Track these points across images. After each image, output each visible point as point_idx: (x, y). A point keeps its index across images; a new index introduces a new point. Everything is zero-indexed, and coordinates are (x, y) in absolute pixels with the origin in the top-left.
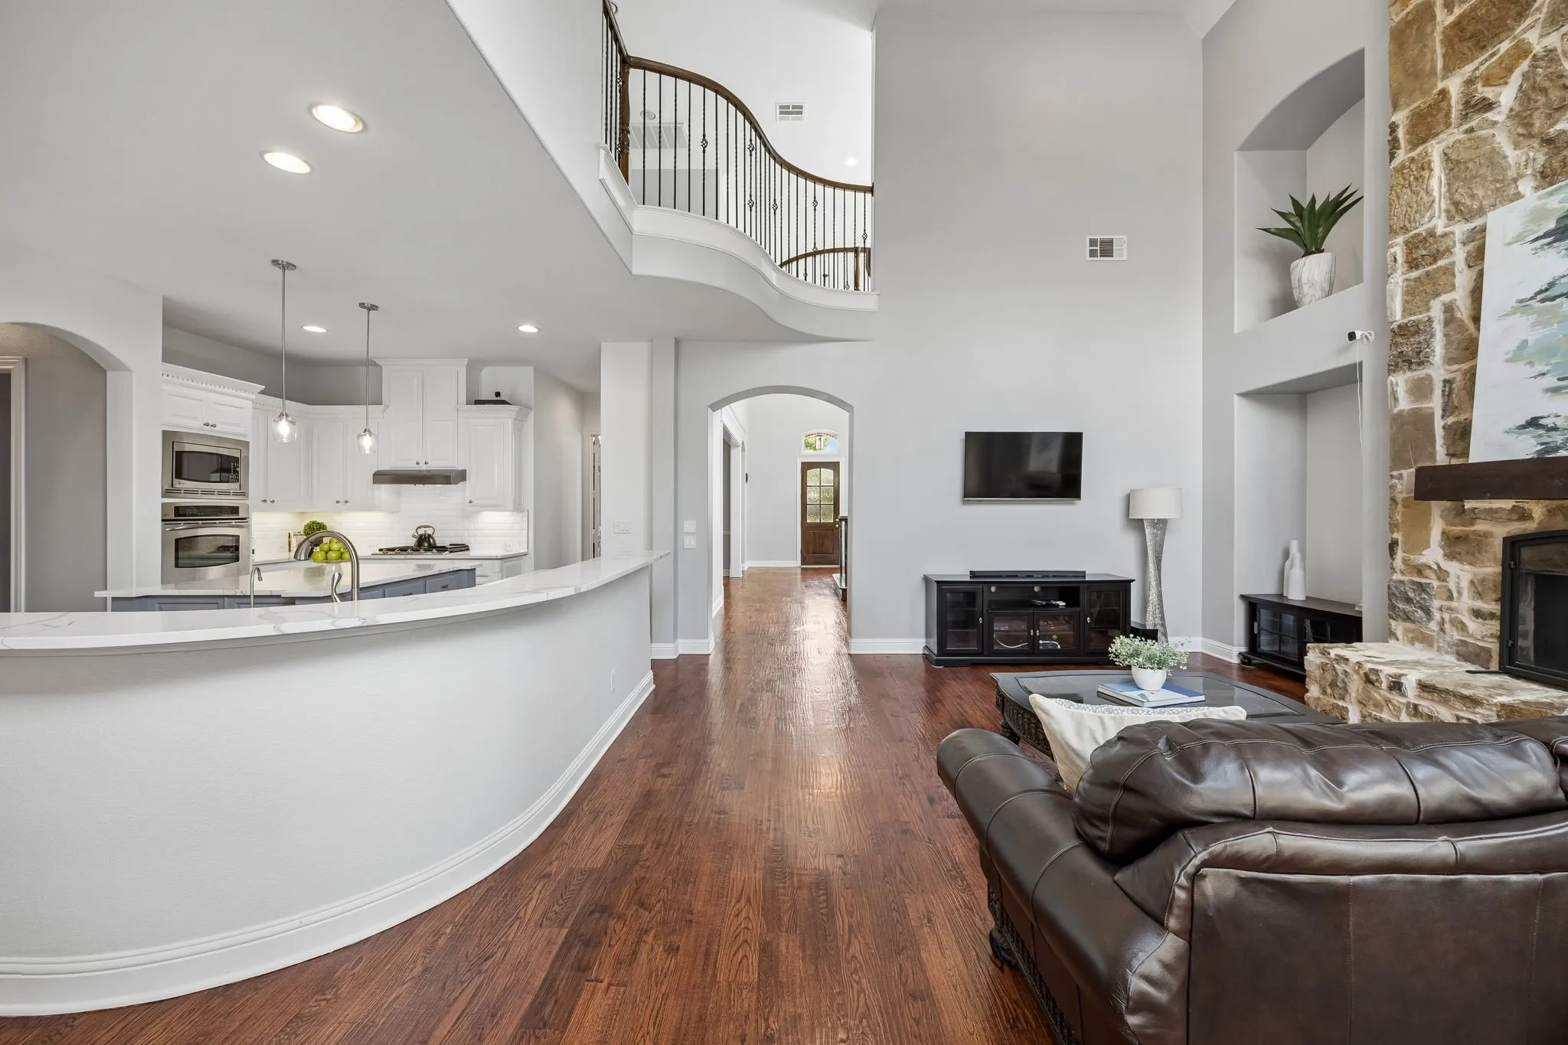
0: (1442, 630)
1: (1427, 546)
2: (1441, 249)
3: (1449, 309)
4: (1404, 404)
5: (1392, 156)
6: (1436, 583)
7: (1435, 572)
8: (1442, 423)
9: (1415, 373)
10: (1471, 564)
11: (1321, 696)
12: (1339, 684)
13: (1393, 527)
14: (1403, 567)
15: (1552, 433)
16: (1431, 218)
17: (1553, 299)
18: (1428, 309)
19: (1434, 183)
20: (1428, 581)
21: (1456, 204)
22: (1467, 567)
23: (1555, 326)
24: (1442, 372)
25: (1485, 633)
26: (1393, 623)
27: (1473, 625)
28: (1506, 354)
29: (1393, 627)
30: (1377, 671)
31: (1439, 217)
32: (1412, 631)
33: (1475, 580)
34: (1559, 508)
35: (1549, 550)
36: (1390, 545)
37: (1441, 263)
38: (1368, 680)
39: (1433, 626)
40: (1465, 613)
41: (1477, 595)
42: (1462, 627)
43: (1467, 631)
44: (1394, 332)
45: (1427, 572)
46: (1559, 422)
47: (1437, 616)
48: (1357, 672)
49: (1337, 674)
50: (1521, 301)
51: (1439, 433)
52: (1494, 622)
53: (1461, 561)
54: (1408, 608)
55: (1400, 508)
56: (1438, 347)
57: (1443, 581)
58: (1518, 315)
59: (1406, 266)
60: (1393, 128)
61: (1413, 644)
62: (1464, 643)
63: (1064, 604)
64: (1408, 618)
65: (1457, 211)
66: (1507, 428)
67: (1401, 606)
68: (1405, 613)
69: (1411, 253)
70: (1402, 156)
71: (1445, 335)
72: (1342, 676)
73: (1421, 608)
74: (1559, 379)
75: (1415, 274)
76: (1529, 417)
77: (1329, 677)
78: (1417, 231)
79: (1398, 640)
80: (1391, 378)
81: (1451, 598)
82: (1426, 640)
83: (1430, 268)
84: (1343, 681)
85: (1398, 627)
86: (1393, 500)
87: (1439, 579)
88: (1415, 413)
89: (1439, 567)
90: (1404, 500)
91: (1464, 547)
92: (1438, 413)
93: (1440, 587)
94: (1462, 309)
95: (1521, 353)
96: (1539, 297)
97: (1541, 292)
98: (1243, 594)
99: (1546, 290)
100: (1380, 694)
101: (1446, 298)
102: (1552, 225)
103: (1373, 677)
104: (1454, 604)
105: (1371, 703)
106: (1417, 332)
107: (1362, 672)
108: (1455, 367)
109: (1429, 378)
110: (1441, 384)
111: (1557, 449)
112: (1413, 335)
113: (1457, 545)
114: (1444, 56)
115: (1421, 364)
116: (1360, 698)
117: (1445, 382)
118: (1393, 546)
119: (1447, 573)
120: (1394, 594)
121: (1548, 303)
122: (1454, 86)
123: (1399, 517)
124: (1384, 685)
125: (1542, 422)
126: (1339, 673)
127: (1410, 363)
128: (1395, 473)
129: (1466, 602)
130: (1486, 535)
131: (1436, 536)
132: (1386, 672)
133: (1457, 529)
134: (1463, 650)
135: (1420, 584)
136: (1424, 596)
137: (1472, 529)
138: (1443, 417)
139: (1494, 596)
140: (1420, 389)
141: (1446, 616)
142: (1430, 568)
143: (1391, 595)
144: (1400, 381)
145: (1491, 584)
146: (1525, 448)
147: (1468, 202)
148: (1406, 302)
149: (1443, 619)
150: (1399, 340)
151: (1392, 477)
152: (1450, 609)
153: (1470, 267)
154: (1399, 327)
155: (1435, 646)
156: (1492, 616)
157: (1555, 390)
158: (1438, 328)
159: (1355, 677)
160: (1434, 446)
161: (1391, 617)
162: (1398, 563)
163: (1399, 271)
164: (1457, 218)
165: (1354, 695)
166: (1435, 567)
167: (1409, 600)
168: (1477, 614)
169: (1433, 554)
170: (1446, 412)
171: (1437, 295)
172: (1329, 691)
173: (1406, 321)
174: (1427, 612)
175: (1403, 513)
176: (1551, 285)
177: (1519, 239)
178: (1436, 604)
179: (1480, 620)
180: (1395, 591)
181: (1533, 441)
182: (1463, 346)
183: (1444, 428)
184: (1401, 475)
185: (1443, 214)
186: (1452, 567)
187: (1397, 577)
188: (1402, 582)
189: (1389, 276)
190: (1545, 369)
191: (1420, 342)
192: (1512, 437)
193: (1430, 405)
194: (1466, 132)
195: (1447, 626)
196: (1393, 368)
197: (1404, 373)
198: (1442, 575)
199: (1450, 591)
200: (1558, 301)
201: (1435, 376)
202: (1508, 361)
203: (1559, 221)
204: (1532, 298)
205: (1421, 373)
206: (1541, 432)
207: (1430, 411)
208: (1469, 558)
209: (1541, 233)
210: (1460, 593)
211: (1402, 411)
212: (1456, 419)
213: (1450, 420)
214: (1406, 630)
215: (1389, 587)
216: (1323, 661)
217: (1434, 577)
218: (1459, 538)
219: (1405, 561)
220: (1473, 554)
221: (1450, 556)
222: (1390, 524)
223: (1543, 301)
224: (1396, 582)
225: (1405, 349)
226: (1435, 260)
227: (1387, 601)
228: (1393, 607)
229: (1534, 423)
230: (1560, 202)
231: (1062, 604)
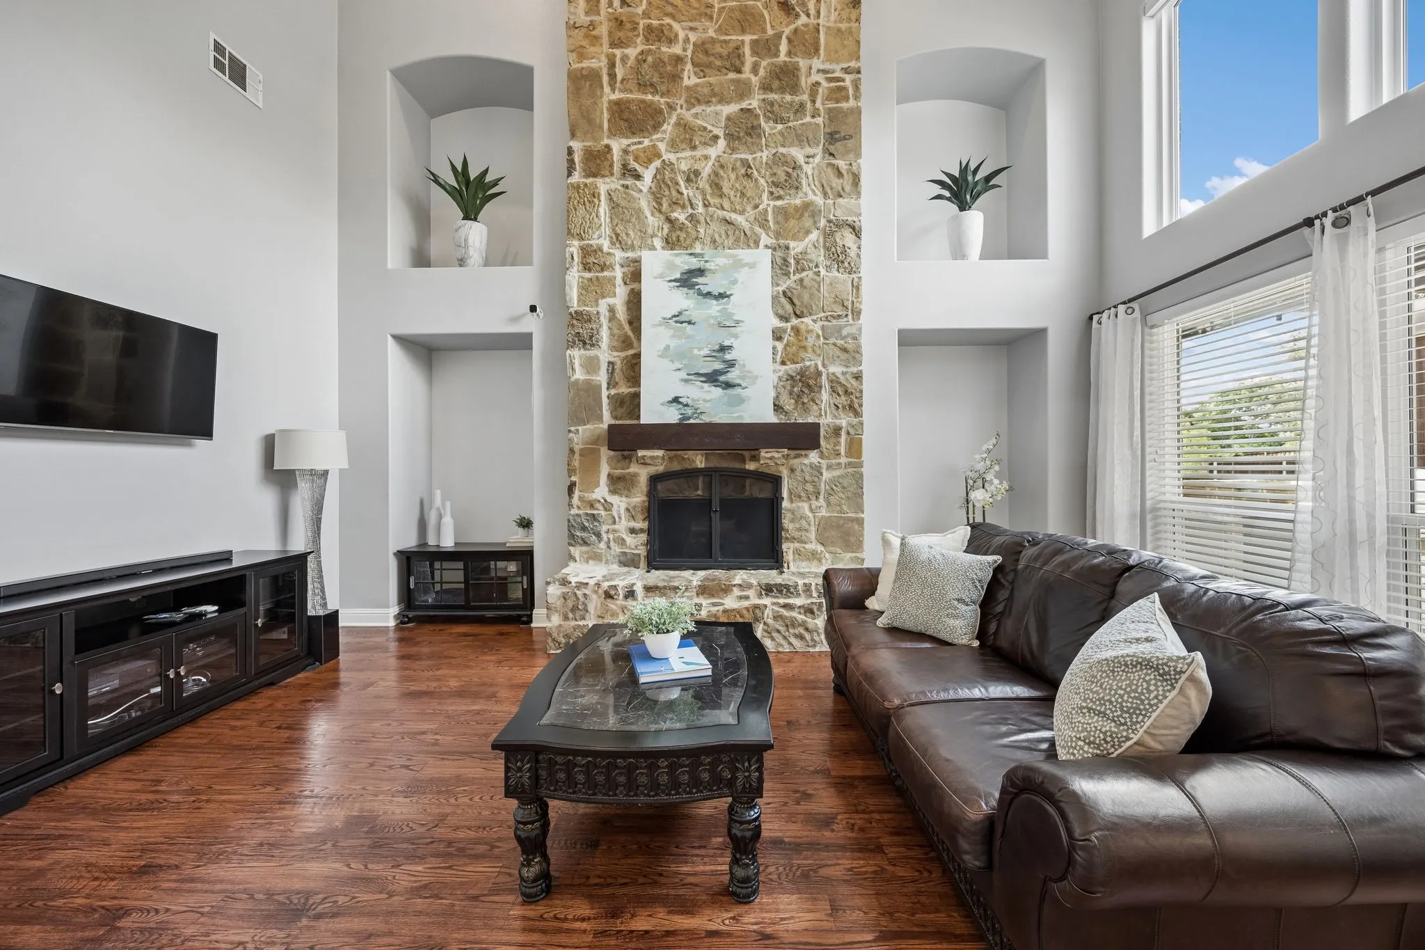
0: (609, 547)
1: (597, 485)
2: (608, 263)
3: (612, 310)
4: (579, 375)
5: (569, 174)
6: (603, 513)
7: (603, 505)
8: (607, 393)
9: (587, 352)
10: (627, 497)
11: (562, 623)
12: (580, 607)
13: (571, 471)
14: (579, 504)
15: (686, 408)
16: (600, 237)
17: (682, 323)
18: (597, 305)
19: (601, 211)
20: (598, 512)
21: (617, 235)
22: (624, 499)
23: (683, 340)
24: (607, 355)
25: (637, 544)
26: (572, 549)
27: (630, 540)
28: (659, 351)
29: (572, 552)
30: (615, 586)
31: (605, 239)
32: (587, 552)
33: (630, 508)
34: (675, 456)
35: (670, 484)
36: (569, 486)
37: (606, 274)
38: (608, 596)
39: (603, 545)
40: (624, 531)
41: (631, 518)
42: (622, 542)
43: (626, 545)
44: (572, 315)
45: (598, 505)
46: (689, 402)
47: (605, 536)
48: (596, 592)
49: (578, 599)
50: (664, 319)
51: (605, 401)
52: (642, 535)
53: (621, 495)
54: (585, 535)
55: (577, 456)
56: (605, 334)
57: (609, 510)
58: (663, 327)
59: (581, 268)
60: (570, 151)
61: (588, 563)
62: (624, 554)
63: (216, 608)
64: (585, 543)
65: (617, 239)
66: (662, 401)
67: (578, 534)
68: (582, 539)
69: (585, 257)
70: (576, 178)
71: (609, 328)
72: (582, 599)
73: (594, 533)
74: (688, 374)
75: (588, 275)
76: (673, 396)
77: (570, 604)
78: (590, 242)
79: (576, 561)
80: (568, 352)
81: (614, 523)
82: (597, 557)
83: (600, 275)
84: (583, 603)
85: (576, 551)
86: (572, 451)
87: (606, 509)
88: (587, 382)
89: (606, 501)
90: (581, 450)
91: (622, 484)
92: (604, 386)
93: (606, 515)
94: (620, 312)
95: (665, 353)
96: (675, 319)
97: (675, 316)
98: (399, 549)
99: (678, 316)
100: (616, 605)
101: (610, 301)
102: (678, 276)
103: (612, 592)
104: (616, 527)
105: (609, 614)
106: (589, 321)
107: (600, 591)
108: (616, 354)
109: (597, 358)
110: (606, 364)
111: (689, 418)
112: (585, 322)
113: (619, 483)
114: (609, 121)
115: (593, 345)
116: (599, 613)
117: (609, 363)
118: (571, 489)
119: (612, 504)
120: (572, 526)
121: (679, 325)
122: (617, 145)
123: (576, 464)
124: (621, 597)
125: (680, 400)
126: (580, 597)
127: (585, 343)
128: (573, 429)
129: (624, 524)
130: (636, 475)
131: (603, 479)
132: (621, 586)
133: (618, 472)
134: (623, 558)
135: (594, 515)
136: (595, 524)
137: (627, 471)
138: (608, 389)
139: (642, 517)
140: (591, 365)
141: (611, 536)
142: (599, 501)
143: (570, 527)
144: (576, 354)
145: (639, 509)
146: (671, 416)
147: (625, 238)
148: (580, 295)
149: (609, 539)
150: (575, 322)
151: (570, 431)
152: (615, 531)
153: (625, 284)
154: (576, 312)
155: (604, 559)
156: (642, 531)
157: (686, 381)
158: (604, 321)
159: (594, 596)
160: (601, 409)
161: (570, 544)
162: (575, 501)
163: (575, 268)
164: (617, 245)
165: (592, 612)
166: (602, 501)
167: (584, 529)
168: (633, 531)
169: (601, 491)
170: (610, 385)
171: (603, 297)
172: (571, 615)
173: (581, 309)
174: (598, 535)
175: (580, 460)
176: (680, 314)
177: (661, 276)
178: (604, 528)
179: (633, 535)
180: (574, 524)
181: (677, 412)
182: (622, 339)
183: (608, 397)
184: (577, 430)
185: (608, 238)
186: (614, 499)
187: (574, 511)
188: (578, 515)
189: (568, 269)
190: (680, 366)
191: (592, 329)
192: (664, 408)
193: (598, 378)
194: (623, 186)
195: (612, 544)
196: (572, 344)
197: (579, 350)
198: (608, 506)
199: (614, 517)
200: (684, 324)
201: (601, 357)
202: (660, 356)
203: (682, 274)
204: (670, 319)
205: (592, 352)
206: (681, 406)
207: (598, 383)
208: (626, 492)
209: (673, 278)
210: (620, 518)
211: (578, 379)
212: (616, 392)
213: (613, 392)
214: (582, 553)
215: (569, 521)
216: (564, 591)
217: (601, 508)
218: (619, 478)
219: (580, 498)
220: (629, 490)
221: (613, 492)
222: (568, 470)
223: (676, 322)
224: (573, 516)
225: (581, 331)
226: (602, 270)
227: (567, 532)
228: (572, 536)
229: (676, 400)
230: (682, 263)
231: (211, 608)
